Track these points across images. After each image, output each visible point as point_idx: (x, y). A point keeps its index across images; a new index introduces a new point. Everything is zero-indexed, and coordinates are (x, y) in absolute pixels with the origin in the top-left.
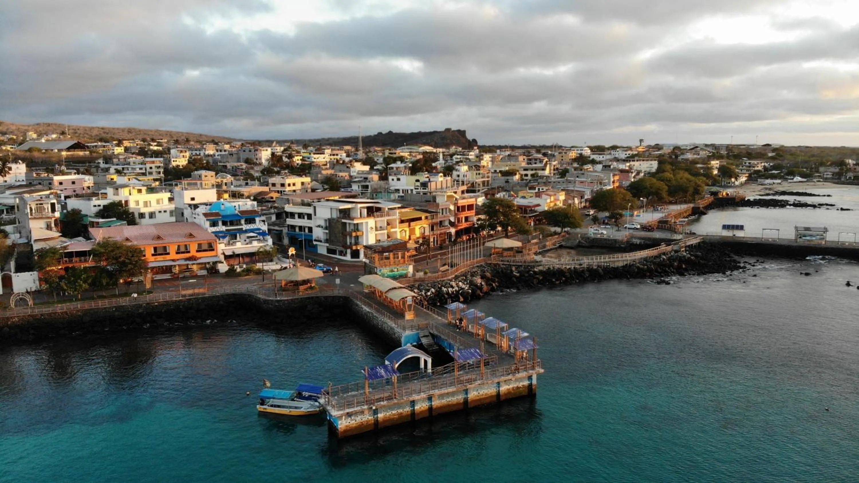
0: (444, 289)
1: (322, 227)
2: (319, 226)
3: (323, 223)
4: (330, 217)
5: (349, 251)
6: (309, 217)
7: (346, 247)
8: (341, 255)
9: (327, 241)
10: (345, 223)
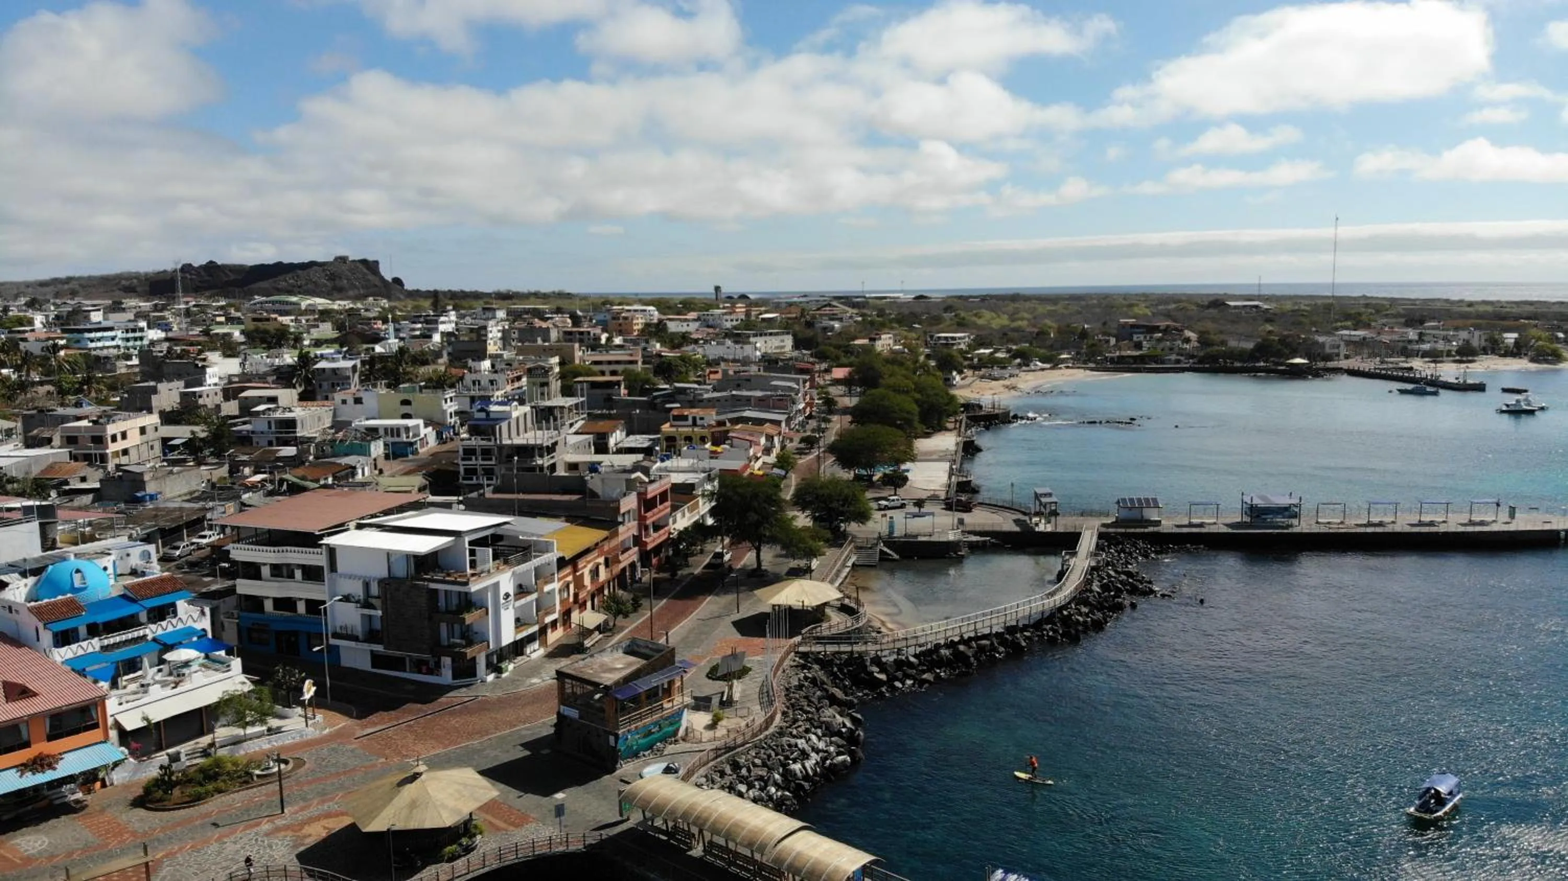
0: (797, 767)
1: (357, 602)
2: (347, 599)
3: (357, 589)
4: (385, 574)
5: (447, 661)
6: (312, 574)
7: (438, 649)
8: (420, 672)
9: (371, 636)
10: (436, 591)
